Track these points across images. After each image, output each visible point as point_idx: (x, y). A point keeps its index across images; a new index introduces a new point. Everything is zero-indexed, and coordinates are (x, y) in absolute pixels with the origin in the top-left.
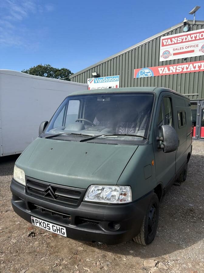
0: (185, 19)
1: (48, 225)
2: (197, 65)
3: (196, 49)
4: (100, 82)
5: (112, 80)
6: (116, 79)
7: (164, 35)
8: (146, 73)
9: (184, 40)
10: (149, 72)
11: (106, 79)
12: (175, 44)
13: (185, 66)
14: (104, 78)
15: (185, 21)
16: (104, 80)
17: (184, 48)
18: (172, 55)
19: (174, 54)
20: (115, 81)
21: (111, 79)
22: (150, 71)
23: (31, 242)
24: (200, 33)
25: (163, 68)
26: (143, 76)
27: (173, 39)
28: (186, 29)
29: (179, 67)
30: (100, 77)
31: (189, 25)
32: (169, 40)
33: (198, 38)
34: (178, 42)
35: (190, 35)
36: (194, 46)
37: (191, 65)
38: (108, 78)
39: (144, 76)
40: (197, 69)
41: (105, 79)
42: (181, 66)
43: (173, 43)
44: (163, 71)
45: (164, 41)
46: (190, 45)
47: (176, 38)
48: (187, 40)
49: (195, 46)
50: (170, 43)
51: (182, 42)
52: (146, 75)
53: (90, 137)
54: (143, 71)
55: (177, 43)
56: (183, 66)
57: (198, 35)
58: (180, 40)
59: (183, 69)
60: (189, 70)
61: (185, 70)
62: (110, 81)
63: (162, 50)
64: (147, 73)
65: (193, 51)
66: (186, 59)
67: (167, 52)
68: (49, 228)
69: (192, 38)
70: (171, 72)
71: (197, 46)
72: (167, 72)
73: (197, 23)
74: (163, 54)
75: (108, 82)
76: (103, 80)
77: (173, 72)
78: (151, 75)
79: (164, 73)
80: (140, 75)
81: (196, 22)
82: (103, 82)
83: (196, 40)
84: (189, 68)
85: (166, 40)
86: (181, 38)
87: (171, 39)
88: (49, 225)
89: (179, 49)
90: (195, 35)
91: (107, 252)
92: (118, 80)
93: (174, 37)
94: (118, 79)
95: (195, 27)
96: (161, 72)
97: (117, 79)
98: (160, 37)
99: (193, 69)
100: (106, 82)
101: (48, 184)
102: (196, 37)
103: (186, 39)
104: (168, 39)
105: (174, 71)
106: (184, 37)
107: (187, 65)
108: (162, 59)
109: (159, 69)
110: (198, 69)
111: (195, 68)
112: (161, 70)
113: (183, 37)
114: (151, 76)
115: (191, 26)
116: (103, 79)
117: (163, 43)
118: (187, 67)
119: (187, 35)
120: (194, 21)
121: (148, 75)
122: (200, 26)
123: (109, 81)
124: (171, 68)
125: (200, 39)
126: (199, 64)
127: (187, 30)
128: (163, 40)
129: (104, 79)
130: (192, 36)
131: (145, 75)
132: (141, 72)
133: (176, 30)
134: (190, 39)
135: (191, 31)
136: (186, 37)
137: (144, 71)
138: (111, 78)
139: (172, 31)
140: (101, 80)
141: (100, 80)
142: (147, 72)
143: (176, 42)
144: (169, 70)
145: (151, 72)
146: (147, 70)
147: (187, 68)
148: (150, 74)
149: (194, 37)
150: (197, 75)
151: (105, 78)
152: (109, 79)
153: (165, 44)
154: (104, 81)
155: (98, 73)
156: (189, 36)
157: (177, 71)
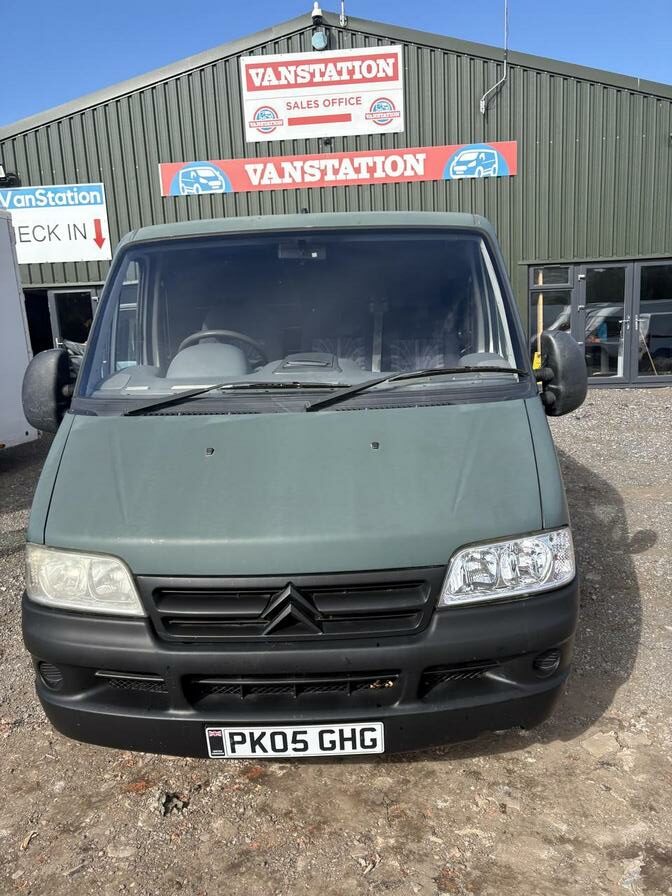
0: (316, 4)
1: (299, 737)
2: (364, 161)
3: (358, 112)
4: (23, 204)
5: (73, 199)
6: (90, 196)
7: (251, 51)
8: (202, 181)
9: (317, 79)
10: (215, 178)
11: (50, 195)
12: (289, 86)
13: (330, 163)
14: (40, 190)
15: (317, 12)
16: (39, 197)
17: (320, 103)
18: (286, 122)
19: (293, 122)
20: (89, 203)
21: (69, 194)
22: (218, 174)
23: (195, 829)
24: (363, 59)
25: (260, 167)
26: (195, 188)
27: (282, 70)
28: (318, 39)
29: (311, 166)
30: (20, 185)
31: (328, 28)
32: (270, 71)
33: (357, 76)
34: (300, 80)
35: (335, 61)
36: (348, 102)
37: (346, 162)
38: (55, 192)
39: (197, 189)
40: (364, 175)
41: (45, 195)
42: (315, 163)
43: (283, 82)
44: (262, 174)
45: (253, 72)
46: (338, 97)
47: (292, 68)
48: (326, 79)
49: (352, 101)
50: (275, 82)
51: (311, 84)
52: (205, 187)
53: (343, 391)
54: (193, 174)
55: (297, 85)
56: (323, 163)
57: (357, 64)
58: (304, 73)
59: (324, 172)
60: (341, 176)
61: (330, 177)
62: (68, 204)
63: (251, 102)
64: (209, 179)
65: (346, 118)
66: (328, 141)
67: (267, 113)
68: (301, 746)
69: (340, 73)
70: (287, 180)
71: (358, 101)
72: (277, 180)
73: (352, 26)
74: (257, 115)
75: (57, 205)
76: (37, 200)
77: (293, 180)
78: (221, 187)
79: (265, 181)
80: (181, 185)
81: (347, 19)
82: (37, 206)
83: (352, 81)
84: (342, 171)
85: (261, 71)
86: (306, 67)
87: (275, 66)
88: (305, 732)
89: (305, 105)
90: (349, 64)
91: (468, 761)
92: (99, 200)
93: (287, 64)
94: (100, 196)
95: (347, 37)
96: (255, 180)
97: (95, 196)
98: (238, 55)
99: (352, 176)
100: (48, 205)
101: (280, 581)
102: (351, 72)
103: (322, 74)
104: (265, 66)
105: (298, 179)
106: (318, 68)
107: (336, 162)
108: (252, 136)
109: (249, 168)
110: (367, 176)
111: (357, 170)
112: (255, 171)
113: (312, 67)
114: (221, 191)
115: (335, 32)
116: (37, 193)
117: (249, 77)
118: (337, 166)
119: (326, 62)
120: (342, 18)
121: (210, 188)
122: (360, 37)
123: (64, 202)
124: (287, 166)
125: (364, 80)
126: (369, 160)
127: (323, 45)
128: (249, 67)
129: (41, 194)
130: (339, 65)
131: (200, 189)
132: (186, 175)
133: (288, 39)
134: (336, 78)
135: (335, 49)
136: (322, 66)
137: (195, 171)
138: (67, 192)
139: (276, 42)
140: (27, 197)
141: (22, 197)
142: (205, 177)
143: (292, 81)
144: (281, 173)
145: (221, 178)
146: (205, 171)
147: (336, 172)
148: (218, 183)
149: (345, 71)
150: (367, 194)
151: (43, 192)
152: (63, 195)
153: (257, 82)
154: (39, 203)
155: (11, 169)
156: (331, 66)
157: (308, 179)
